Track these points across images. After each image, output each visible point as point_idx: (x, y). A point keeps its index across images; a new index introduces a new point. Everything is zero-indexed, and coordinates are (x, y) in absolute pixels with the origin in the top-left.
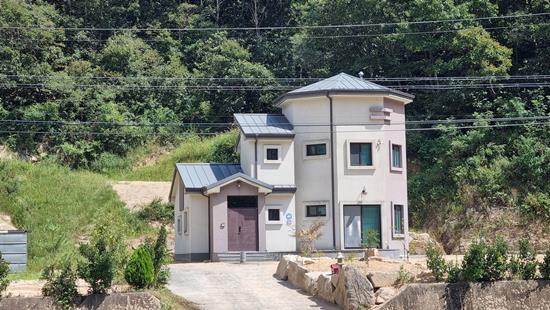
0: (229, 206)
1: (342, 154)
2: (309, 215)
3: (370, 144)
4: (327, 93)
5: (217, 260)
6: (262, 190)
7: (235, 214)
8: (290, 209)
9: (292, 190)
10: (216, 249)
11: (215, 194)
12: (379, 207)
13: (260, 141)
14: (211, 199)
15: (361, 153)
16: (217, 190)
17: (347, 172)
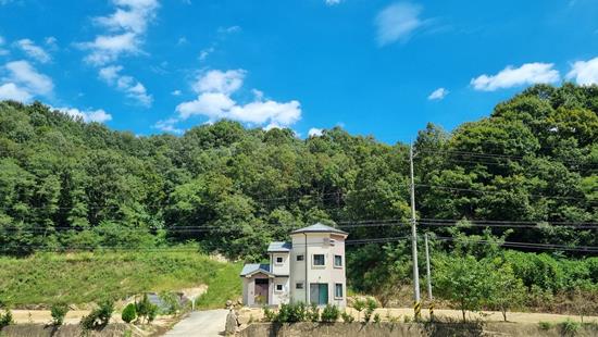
0: (256, 283)
1: (310, 259)
2: (297, 287)
3: (323, 255)
4: (304, 232)
6: (271, 276)
7: (259, 287)
8: (287, 286)
9: (288, 276)
10: (249, 303)
11: (249, 278)
12: (327, 285)
13: (275, 254)
15: (319, 259)
16: (251, 276)
17: (313, 268)
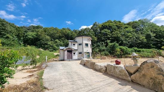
0: (67, 52)
1: (84, 45)
2: (79, 54)
3: (88, 44)
4: (82, 36)
5: (65, 61)
6: (73, 49)
7: (68, 53)
9: (77, 50)
10: (65, 59)
11: (65, 50)
12: (89, 53)
13: (72, 42)
14: (64, 51)
16: (65, 49)
17: (85, 47)
